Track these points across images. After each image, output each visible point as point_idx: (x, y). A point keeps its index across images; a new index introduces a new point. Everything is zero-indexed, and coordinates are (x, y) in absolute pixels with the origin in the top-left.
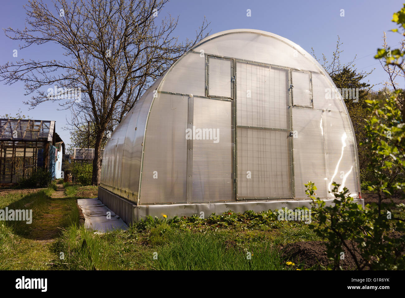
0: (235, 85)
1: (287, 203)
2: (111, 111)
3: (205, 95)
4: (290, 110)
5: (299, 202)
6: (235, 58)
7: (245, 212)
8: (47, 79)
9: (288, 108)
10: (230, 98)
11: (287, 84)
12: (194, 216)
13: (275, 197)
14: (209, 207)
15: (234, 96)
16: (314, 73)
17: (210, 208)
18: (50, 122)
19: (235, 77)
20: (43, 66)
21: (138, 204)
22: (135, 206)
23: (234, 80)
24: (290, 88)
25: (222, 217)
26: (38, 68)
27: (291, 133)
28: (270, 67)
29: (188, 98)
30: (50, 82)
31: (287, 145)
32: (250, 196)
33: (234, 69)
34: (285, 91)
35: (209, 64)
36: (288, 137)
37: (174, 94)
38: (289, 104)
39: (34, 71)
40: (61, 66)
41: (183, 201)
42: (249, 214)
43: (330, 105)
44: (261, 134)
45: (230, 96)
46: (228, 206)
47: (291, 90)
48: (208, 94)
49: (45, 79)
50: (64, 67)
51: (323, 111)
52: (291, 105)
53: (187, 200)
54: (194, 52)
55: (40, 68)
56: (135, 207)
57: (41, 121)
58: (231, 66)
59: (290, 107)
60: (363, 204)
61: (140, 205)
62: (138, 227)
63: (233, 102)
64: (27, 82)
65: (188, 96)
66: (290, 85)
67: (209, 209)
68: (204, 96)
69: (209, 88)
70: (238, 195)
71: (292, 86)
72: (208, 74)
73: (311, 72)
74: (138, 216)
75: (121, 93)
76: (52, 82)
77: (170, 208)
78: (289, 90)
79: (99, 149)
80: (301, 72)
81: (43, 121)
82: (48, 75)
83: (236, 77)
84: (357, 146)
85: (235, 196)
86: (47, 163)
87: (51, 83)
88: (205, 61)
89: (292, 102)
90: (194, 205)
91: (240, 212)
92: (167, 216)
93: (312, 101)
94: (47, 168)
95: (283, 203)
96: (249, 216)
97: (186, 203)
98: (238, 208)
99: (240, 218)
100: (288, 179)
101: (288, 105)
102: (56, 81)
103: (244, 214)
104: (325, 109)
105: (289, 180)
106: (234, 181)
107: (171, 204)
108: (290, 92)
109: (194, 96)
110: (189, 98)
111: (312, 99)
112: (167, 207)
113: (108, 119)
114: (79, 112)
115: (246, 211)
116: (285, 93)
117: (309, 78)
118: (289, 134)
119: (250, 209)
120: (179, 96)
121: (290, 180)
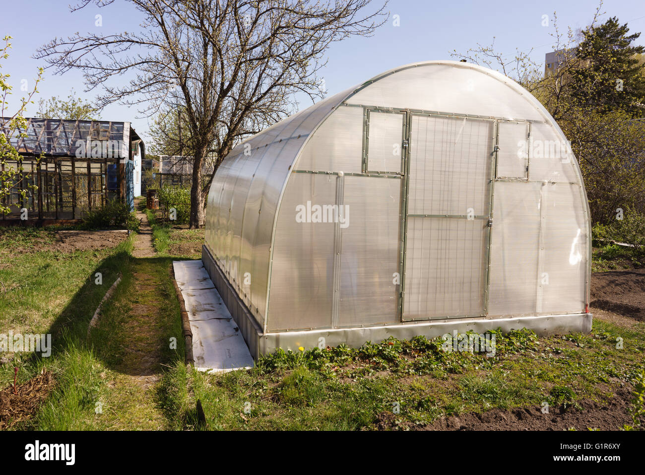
0: (408, 153)
1: (475, 324)
2: (217, 113)
3: (362, 172)
4: (491, 186)
5: (494, 322)
6: (410, 110)
7: (413, 339)
8: (116, 63)
9: (487, 183)
10: (399, 174)
11: (490, 147)
12: (341, 346)
13: (458, 316)
14: (362, 334)
15: (406, 171)
16: (536, 122)
17: (364, 334)
18: (123, 123)
19: (408, 140)
20: (109, 43)
21: (265, 332)
22: (260, 334)
23: (407, 146)
24: (493, 152)
25: (381, 348)
26: (101, 46)
27: (489, 222)
28: (465, 120)
29: (335, 178)
30: (121, 69)
31: (482, 238)
32: (421, 315)
33: (408, 128)
34: (486, 156)
35: (369, 122)
36: (484, 227)
37: (316, 173)
38: (490, 176)
39: (96, 51)
40: (137, 42)
41: (327, 326)
42: (418, 341)
43: (556, 173)
44: (445, 223)
45: (399, 171)
46: (388, 330)
47: (495, 153)
48: (366, 169)
49: (114, 65)
50: (141, 43)
51: (543, 184)
52: (492, 177)
53: (331, 324)
54: (347, 104)
55: (104, 45)
56: (261, 336)
57: (109, 122)
58: (403, 122)
59: (491, 181)
60: (590, 321)
61: (267, 333)
62: (265, 363)
63: (403, 179)
64: (86, 71)
65: (337, 174)
66: (494, 146)
67: (362, 336)
68: (360, 173)
69: (367, 159)
70: (404, 314)
71: (497, 148)
72: (367, 138)
73: (530, 122)
74: (264, 348)
75: (231, 85)
76: (124, 68)
77: (308, 336)
78: (492, 154)
79: (199, 172)
80: (514, 123)
81: (112, 122)
82: (118, 57)
83: (411, 140)
84: (591, 236)
85: (400, 316)
86: (123, 190)
87: (122, 71)
88: (364, 119)
89: (494, 173)
90: (341, 331)
91: (406, 338)
92: (304, 348)
93: (527, 169)
94: (123, 198)
95: (468, 324)
96: (418, 344)
97: (330, 328)
98: (404, 332)
99: (405, 348)
100: (480, 289)
101: (489, 179)
102: (129, 66)
103: (411, 342)
104: (546, 181)
105: (481, 291)
106: (399, 296)
107: (310, 330)
108: (493, 156)
109: (346, 174)
110: (337, 178)
111: (528, 167)
112: (304, 334)
113: (212, 126)
114: (167, 113)
115: (415, 336)
116: (486, 159)
117: (527, 132)
118: (486, 223)
119: (420, 334)
120: (323, 175)
121: (483, 290)
